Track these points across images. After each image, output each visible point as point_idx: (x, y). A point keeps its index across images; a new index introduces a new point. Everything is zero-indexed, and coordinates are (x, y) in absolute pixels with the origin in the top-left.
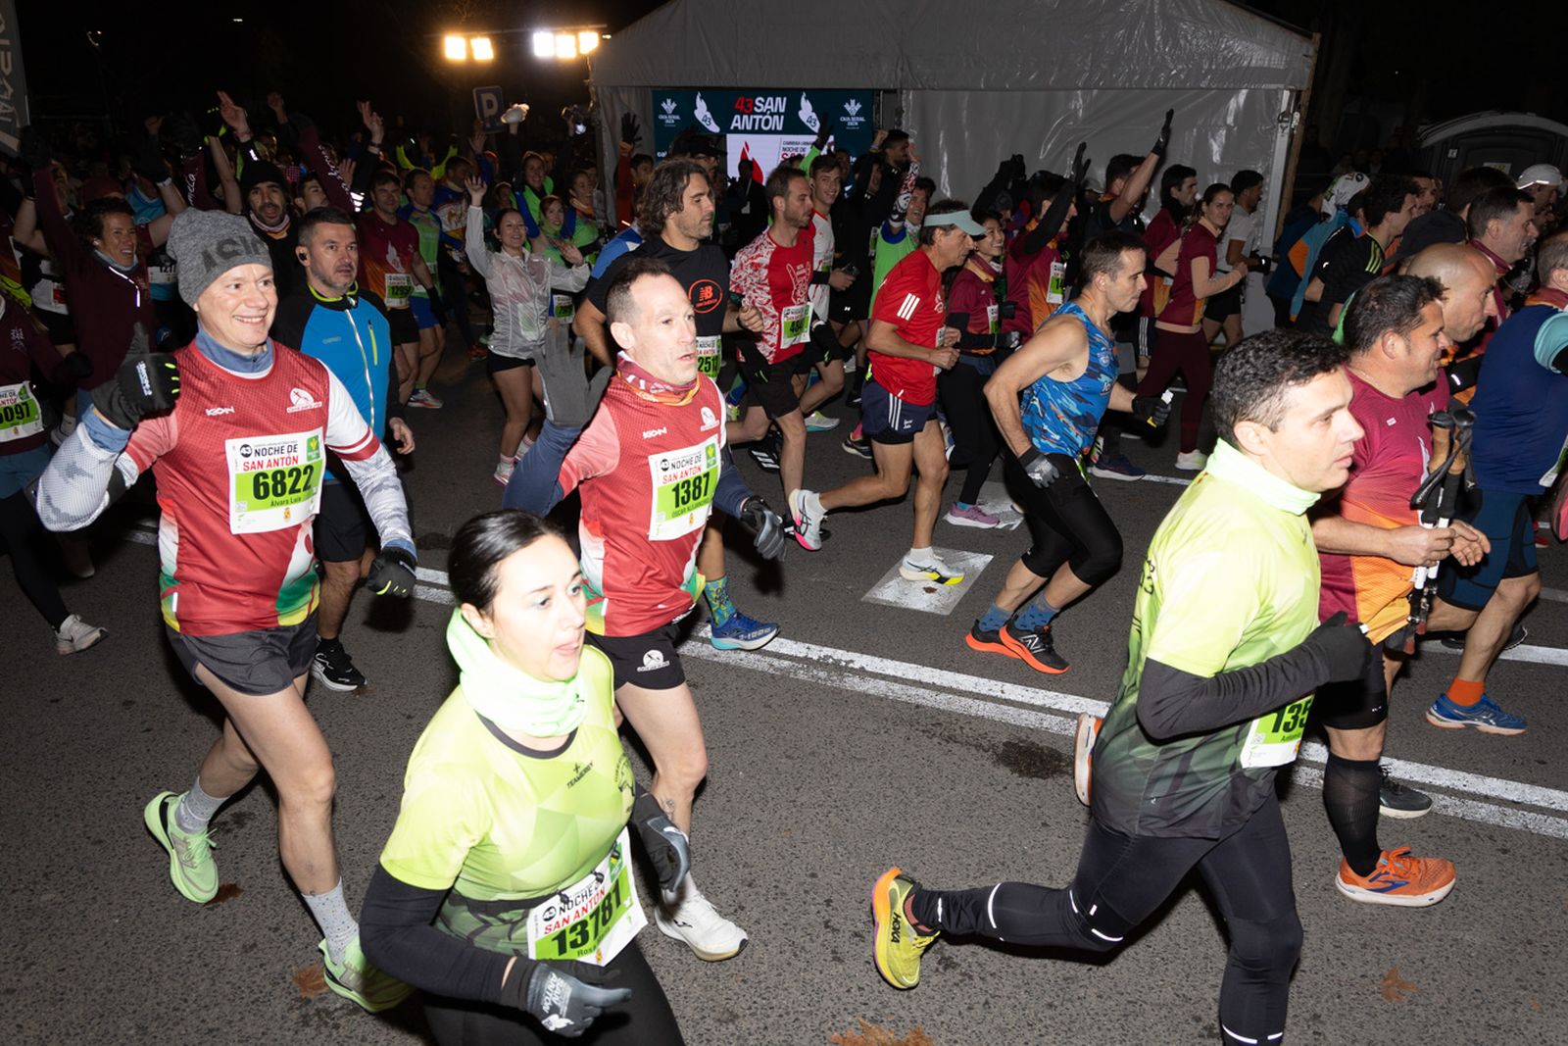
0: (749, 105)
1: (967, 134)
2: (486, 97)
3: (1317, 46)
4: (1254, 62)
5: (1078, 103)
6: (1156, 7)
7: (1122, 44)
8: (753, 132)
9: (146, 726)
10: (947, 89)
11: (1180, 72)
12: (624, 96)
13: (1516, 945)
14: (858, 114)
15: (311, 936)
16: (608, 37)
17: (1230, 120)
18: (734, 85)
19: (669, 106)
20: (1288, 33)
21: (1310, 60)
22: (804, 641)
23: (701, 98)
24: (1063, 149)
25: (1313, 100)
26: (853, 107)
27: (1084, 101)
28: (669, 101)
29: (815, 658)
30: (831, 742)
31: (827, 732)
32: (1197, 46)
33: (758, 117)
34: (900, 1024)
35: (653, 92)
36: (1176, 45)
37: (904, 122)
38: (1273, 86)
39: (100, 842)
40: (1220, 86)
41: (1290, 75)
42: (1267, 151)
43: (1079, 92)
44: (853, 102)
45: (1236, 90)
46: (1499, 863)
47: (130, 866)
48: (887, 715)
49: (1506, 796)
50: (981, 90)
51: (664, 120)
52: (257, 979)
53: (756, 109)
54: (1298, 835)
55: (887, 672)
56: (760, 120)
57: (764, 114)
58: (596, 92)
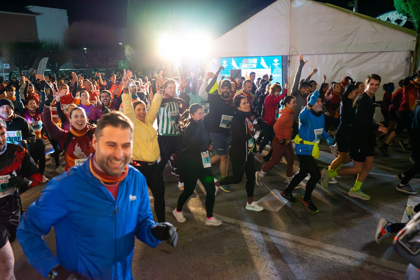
0: (247, 61)
8: (248, 68)
12: (213, 60)
21: (415, 42)
23: (233, 60)
24: (338, 71)
25: (416, 53)
26: (276, 61)
28: (225, 61)
35: (221, 59)
37: (290, 65)
44: (276, 59)
56: (250, 65)
57: (251, 63)
58: (205, 59)
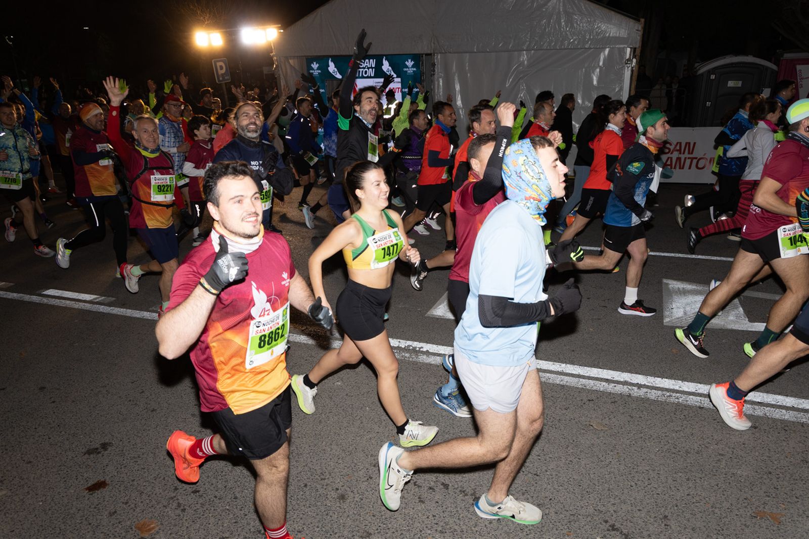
1: (469, 75)
2: (219, 64)
3: (643, 25)
4: (611, 34)
5: (524, 57)
6: (561, 8)
7: (545, 27)
9: (52, 400)
10: (457, 53)
11: (575, 40)
12: (291, 61)
13: (764, 475)
14: (413, 66)
15: (145, 506)
16: (282, 31)
17: (601, 64)
19: (315, 66)
20: (628, 19)
21: (639, 32)
22: (397, 338)
23: (331, 61)
24: (517, 82)
25: (642, 52)
27: (527, 56)
28: (315, 63)
29: (403, 347)
30: (413, 390)
31: (411, 385)
32: (583, 27)
34: (455, 533)
35: (307, 59)
36: (572, 26)
37: (436, 70)
38: (622, 46)
39: (30, 462)
40: (596, 47)
41: (630, 40)
42: (621, 79)
43: (525, 52)
44: (410, 60)
45: (604, 49)
46: (753, 433)
47: (47, 474)
48: (441, 374)
49: (755, 400)
50: (475, 52)
51: (312, 73)
52: (117, 529)
54: (652, 425)
55: (440, 352)
57: (364, 68)
58: (277, 60)
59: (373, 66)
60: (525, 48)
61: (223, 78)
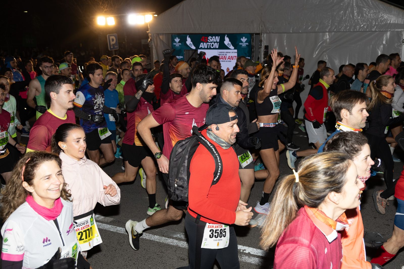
0: (206, 39)
1: (286, 48)
2: (111, 38)
4: (392, 21)
5: (327, 36)
6: (354, 3)
7: (343, 15)
8: (207, 49)
10: (278, 33)
11: (364, 25)
12: (161, 37)
14: (246, 42)
16: (156, 15)
17: (384, 42)
18: (200, 32)
19: (177, 40)
23: (189, 37)
24: (322, 54)
26: (244, 40)
27: (329, 36)
28: (177, 38)
32: (370, 16)
33: (209, 44)
35: (172, 35)
36: (362, 16)
37: (263, 45)
38: (399, 30)
40: (380, 30)
43: (327, 33)
44: (244, 38)
45: (386, 32)
50: (291, 33)
51: (175, 45)
53: (209, 41)
56: (210, 45)
57: (211, 42)
58: (151, 36)
59: (218, 41)
60: (327, 31)
61: (114, 48)
